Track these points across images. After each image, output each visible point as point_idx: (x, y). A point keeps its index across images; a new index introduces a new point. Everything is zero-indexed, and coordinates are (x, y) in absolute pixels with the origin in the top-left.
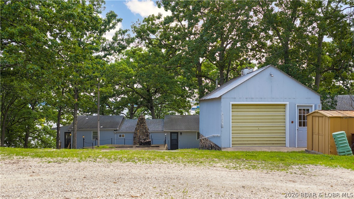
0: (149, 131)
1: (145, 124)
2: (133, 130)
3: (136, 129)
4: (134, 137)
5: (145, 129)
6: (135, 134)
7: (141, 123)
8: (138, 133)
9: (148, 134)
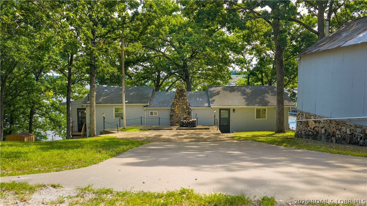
0: (191, 108)
3: (173, 104)
4: (171, 116)
6: (172, 111)
7: (180, 96)
8: (176, 109)
9: (190, 111)
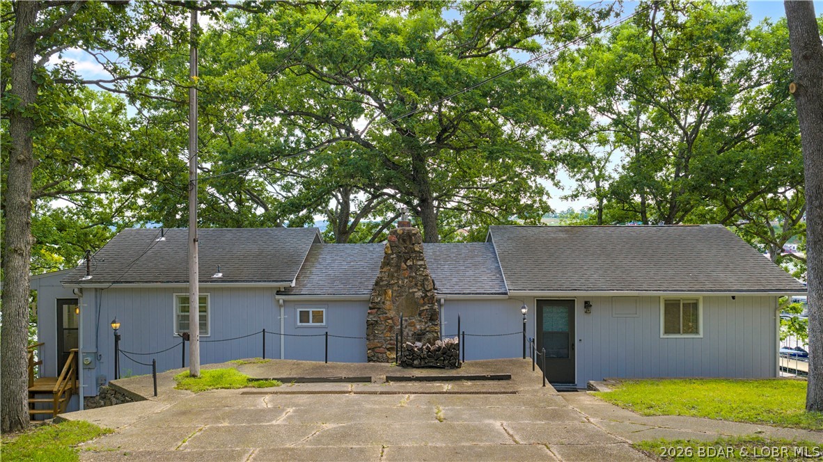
0: (439, 296)
1: (420, 263)
2: (365, 292)
3: (377, 284)
4: (371, 325)
5: (423, 285)
6: (375, 307)
7: (404, 257)
8: (388, 303)
9: (436, 307)
